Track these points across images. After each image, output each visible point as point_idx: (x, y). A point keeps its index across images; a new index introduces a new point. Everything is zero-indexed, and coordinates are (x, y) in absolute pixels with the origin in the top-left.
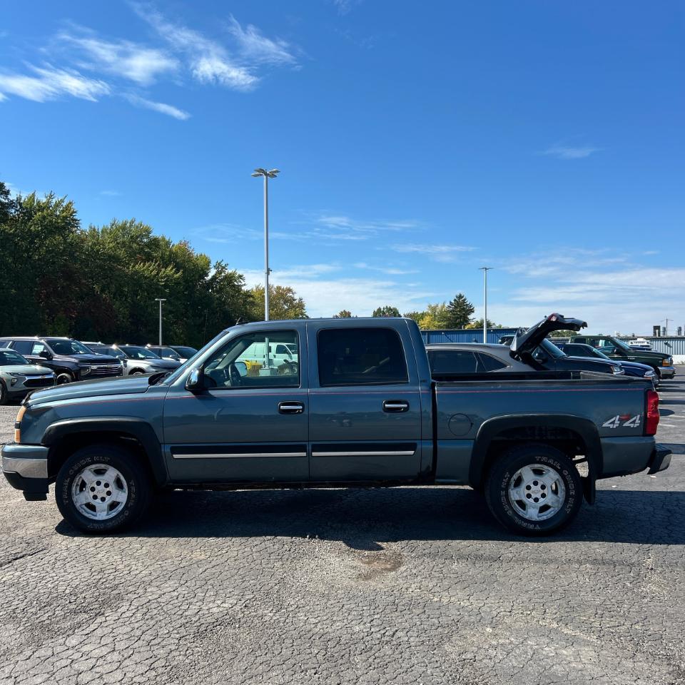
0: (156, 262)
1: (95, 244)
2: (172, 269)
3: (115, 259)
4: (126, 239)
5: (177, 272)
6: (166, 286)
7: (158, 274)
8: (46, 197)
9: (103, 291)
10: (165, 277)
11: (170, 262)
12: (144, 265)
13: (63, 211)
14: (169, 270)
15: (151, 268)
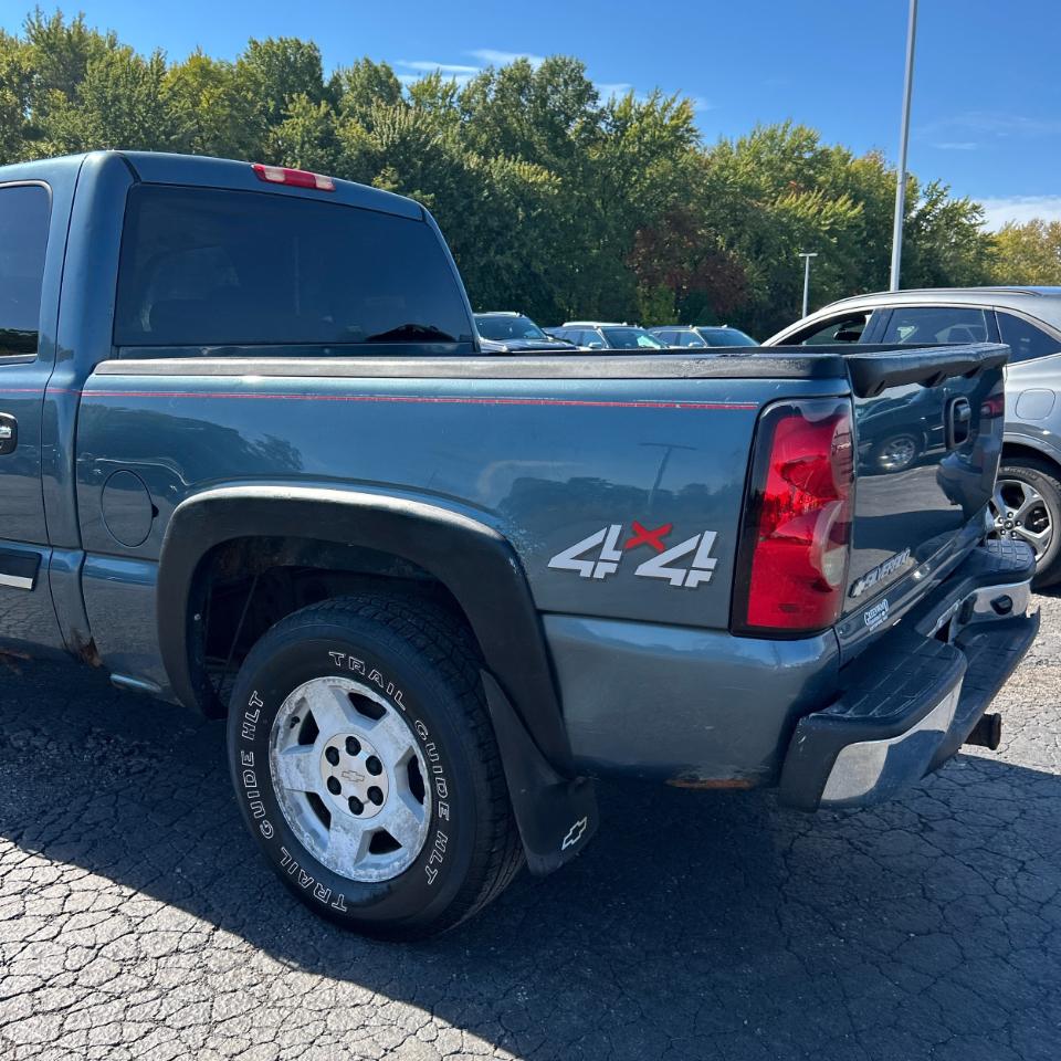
0: (819, 191)
1: (722, 168)
2: (845, 202)
3: (751, 191)
4: (776, 156)
5: (854, 206)
6: (831, 232)
7: (820, 211)
8: (649, 97)
9: (730, 245)
10: (831, 216)
11: (846, 190)
12: (797, 199)
13: (672, 118)
14: (842, 205)
15: (809, 204)
